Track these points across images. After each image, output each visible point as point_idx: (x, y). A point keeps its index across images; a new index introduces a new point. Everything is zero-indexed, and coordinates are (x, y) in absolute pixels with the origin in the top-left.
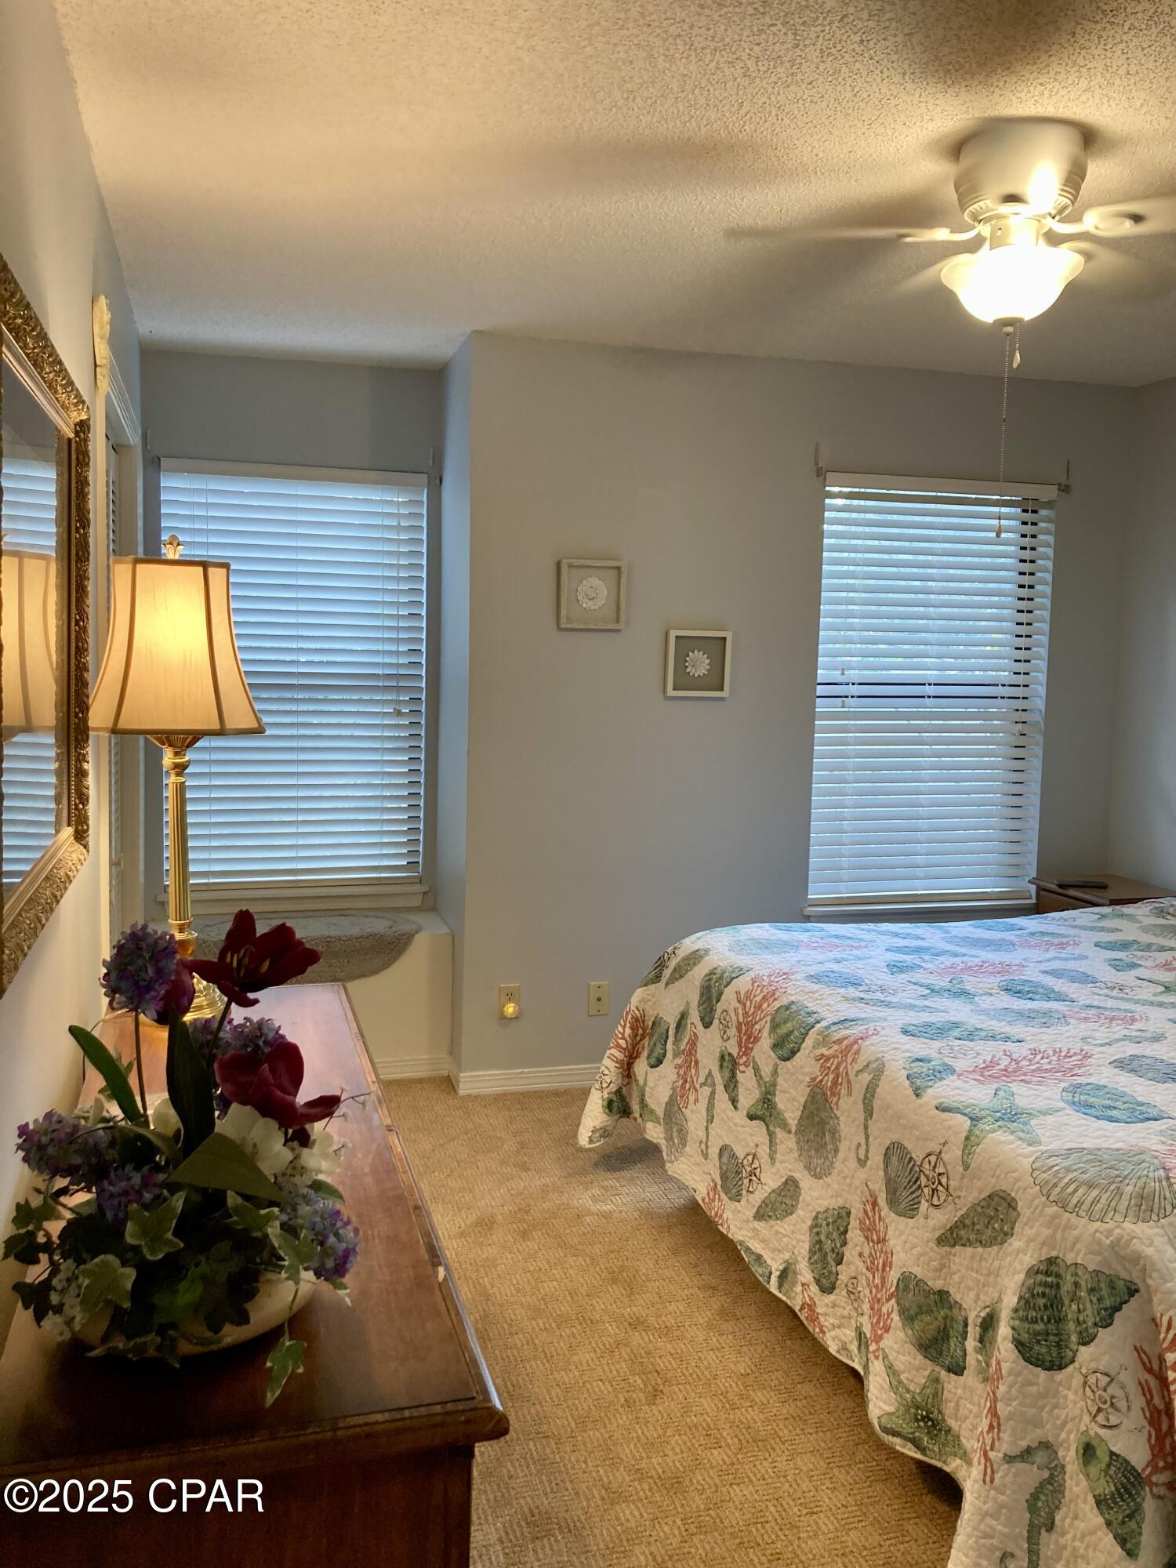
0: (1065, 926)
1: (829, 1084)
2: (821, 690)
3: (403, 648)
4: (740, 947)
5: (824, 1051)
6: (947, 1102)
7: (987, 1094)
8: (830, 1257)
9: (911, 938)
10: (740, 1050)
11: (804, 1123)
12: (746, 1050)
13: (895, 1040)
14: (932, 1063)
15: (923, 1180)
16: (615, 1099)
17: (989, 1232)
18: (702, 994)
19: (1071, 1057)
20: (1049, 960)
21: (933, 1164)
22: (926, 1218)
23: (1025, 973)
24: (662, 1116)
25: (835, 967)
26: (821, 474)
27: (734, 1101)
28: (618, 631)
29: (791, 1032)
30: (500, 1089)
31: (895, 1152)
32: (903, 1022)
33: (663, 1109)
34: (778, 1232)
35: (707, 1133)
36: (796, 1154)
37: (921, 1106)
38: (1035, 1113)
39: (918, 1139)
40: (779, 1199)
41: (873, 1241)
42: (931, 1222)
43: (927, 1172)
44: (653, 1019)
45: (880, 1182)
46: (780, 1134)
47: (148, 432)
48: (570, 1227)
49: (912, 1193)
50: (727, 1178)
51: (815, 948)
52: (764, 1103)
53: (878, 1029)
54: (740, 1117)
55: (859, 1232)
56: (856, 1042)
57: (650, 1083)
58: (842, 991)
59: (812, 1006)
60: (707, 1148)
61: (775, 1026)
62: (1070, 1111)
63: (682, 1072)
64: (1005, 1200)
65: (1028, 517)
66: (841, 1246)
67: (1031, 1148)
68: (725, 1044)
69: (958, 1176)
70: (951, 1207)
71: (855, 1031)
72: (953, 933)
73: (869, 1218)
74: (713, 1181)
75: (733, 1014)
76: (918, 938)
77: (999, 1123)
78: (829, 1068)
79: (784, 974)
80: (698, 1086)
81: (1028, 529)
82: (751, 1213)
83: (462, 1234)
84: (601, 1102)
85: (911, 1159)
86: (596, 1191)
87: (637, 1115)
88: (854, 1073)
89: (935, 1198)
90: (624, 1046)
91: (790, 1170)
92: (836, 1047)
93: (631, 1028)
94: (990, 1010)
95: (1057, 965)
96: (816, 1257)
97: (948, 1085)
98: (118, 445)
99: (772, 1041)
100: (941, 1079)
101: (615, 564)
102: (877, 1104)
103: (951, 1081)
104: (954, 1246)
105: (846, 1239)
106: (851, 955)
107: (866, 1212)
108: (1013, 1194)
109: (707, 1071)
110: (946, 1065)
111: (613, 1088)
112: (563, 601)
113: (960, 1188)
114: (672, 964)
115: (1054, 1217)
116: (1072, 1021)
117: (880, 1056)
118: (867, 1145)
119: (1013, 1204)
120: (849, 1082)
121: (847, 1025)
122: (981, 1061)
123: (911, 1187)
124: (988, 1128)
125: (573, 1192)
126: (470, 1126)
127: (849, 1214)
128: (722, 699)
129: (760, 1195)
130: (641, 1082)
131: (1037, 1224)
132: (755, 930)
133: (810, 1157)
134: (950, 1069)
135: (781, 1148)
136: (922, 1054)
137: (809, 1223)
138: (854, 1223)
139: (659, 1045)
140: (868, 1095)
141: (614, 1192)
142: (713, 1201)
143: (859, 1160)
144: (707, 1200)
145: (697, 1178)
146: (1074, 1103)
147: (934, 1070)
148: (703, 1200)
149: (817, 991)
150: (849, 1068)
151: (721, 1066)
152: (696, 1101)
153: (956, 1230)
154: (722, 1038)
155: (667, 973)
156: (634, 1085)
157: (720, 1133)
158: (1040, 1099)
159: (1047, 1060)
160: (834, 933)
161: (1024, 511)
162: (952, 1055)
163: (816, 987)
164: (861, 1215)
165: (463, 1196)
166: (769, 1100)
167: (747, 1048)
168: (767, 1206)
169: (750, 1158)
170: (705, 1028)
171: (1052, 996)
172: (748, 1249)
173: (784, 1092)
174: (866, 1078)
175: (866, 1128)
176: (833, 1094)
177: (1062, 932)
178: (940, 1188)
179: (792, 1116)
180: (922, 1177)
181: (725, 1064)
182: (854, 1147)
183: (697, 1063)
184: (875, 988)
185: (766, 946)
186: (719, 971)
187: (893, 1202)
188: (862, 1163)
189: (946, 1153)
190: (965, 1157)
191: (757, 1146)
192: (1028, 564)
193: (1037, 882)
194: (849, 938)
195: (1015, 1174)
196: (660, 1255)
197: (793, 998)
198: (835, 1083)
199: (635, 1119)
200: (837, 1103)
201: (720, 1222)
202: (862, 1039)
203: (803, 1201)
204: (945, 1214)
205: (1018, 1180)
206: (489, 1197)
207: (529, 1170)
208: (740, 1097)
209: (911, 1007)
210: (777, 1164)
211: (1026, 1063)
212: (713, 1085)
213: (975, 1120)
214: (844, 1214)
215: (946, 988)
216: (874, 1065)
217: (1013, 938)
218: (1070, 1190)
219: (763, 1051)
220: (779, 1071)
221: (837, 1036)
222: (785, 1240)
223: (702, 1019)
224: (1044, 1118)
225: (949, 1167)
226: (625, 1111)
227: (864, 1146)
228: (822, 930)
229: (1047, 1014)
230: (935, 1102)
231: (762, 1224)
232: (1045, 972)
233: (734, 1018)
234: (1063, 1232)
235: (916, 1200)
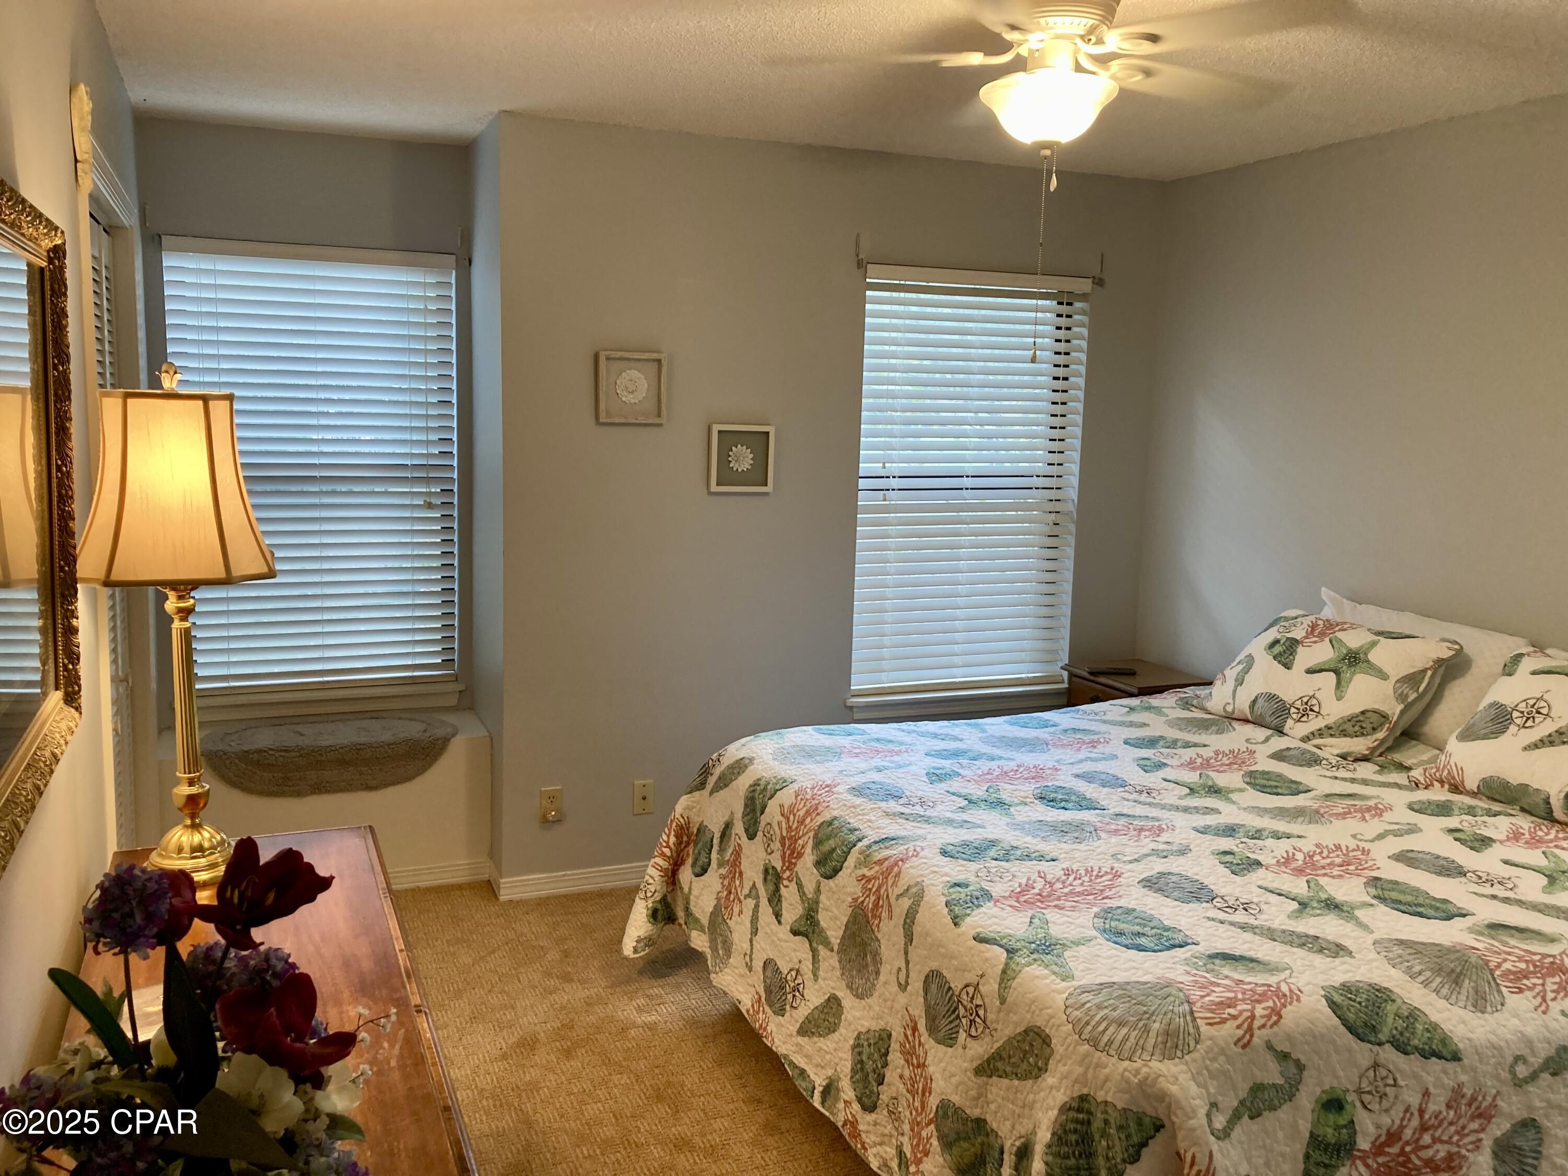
0: (1095, 721)
1: (870, 906)
2: (862, 483)
3: (434, 437)
4: (783, 755)
5: (865, 871)
6: (987, 932)
7: (1022, 923)
8: (871, 1077)
9: (950, 739)
10: (784, 864)
11: (846, 943)
12: (791, 866)
13: (934, 862)
14: (970, 888)
15: (962, 1011)
16: (659, 907)
17: (1024, 1066)
18: (746, 806)
19: (1102, 876)
20: (1081, 761)
21: (971, 995)
22: (965, 1048)
23: (1058, 777)
24: (707, 925)
25: (877, 777)
26: (861, 265)
27: (778, 915)
28: (660, 425)
29: (834, 850)
30: (544, 893)
31: (933, 979)
32: (943, 841)
33: (708, 918)
34: (821, 1049)
35: (752, 945)
36: (838, 973)
37: (959, 935)
38: (1068, 943)
39: (956, 970)
40: (822, 1016)
41: (913, 1065)
42: (970, 1053)
43: (965, 1003)
44: (698, 825)
45: (920, 1008)
46: (823, 951)
47: (147, 207)
48: (614, 1042)
49: (951, 1022)
50: (771, 992)
51: (857, 755)
52: (807, 919)
53: (918, 849)
54: (783, 932)
55: (899, 1054)
56: (896, 864)
57: (695, 892)
58: (883, 805)
59: (854, 822)
60: (751, 960)
61: (818, 843)
62: (1101, 940)
63: (726, 883)
64: (1040, 1036)
65: (1064, 309)
66: (882, 1067)
67: (1064, 984)
68: (769, 857)
69: (995, 1009)
70: (987, 1039)
71: (895, 852)
72: (990, 732)
73: (909, 1043)
74: (757, 993)
75: (776, 828)
76: (956, 739)
77: (1035, 956)
78: (870, 890)
79: (827, 786)
80: (742, 898)
81: (1063, 322)
82: (794, 1029)
83: (504, 1057)
84: (645, 911)
85: (950, 988)
86: (641, 1001)
87: (682, 921)
88: (895, 896)
89: (973, 1029)
90: (669, 854)
91: (833, 988)
92: (877, 868)
93: (676, 836)
94: (1024, 822)
95: (1088, 767)
96: (857, 1077)
97: (985, 913)
98: (110, 227)
99: (815, 857)
100: (979, 906)
101: (655, 356)
102: (917, 929)
103: (988, 908)
104: (991, 1076)
105: (886, 1060)
106: (892, 762)
107: (906, 1036)
108: (1047, 1031)
109: (751, 883)
110: (982, 889)
111: (658, 897)
112: (602, 396)
113: (997, 1022)
114: (717, 772)
115: (1086, 1055)
116: (1103, 835)
117: (919, 880)
118: (907, 971)
119: (1047, 1041)
120: (890, 906)
121: (887, 845)
122: (1017, 885)
123: (950, 1016)
124: (1023, 962)
125: (617, 1003)
126: (511, 935)
127: (890, 1036)
128: (766, 494)
129: (803, 1012)
130: (686, 890)
131: (1070, 1062)
132: (799, 734)
133: (852, 977)
134: (987, 896)
135: (823, 966)
136: (961, 878)
137: (852, 1042)
138: (895, 1046)
139: (704, 854)
140: (908, 921)
141: (659, 1002)
142: (758, 1013)
143: (900, 984)
144: (751, 1011)
145: (741, 990)
146: (1105, 931)
147: (971, 896)
148: (748, 1011)
149: (860, 805)
150: (890, 890)
151: (765, 879)
152: (741, 912)
153: (992, 1062)
154: (766, 851)
155: (712, 781)
156: (679, 892)
157: (764, 946)
158: (1073, 927)
159: (1080, 882)
160: (875, 736)
161: (1059, 303)
162: (989, 879)
163: (858, 801)
164: (902, 1038)
165: (505, 1014)
166: (812, 917)
167: (790, 863)
168: (810, 1022)
169: (794, 973)
170: (750, 839)
171: (1084, 803)
172: (791, 1063)
173: (827, 910)
174: (906, 903)
175: (906, 953)
176: (874, 916)
177: (1092, 728)
178: (977, 1019)
179: (835, 934)
180: (960, 1006)
181: (769, 877)
182: (895, 971)
183: (741, 874)
184: (915, 800)
185: (809, 753)
186: (762, 783)
187: (932, 1029)
188: (903, 987)
189: (983, 985)
190: (1002, 991)
191: (800, 962)
192: (1062, 356)
193: (1070, 669)
194: (890, 741)
195: (1049, 1011)
196: (705, 1067)
197: (835, 813)
198: (876, 905)
199: (680, 925)
200: (878, 926)
201: (764, 1034)
202: (902, 860)
203: (845, 1020)
204: (982, 1046)
205: (1052, 1017)
206: (531, 1013)
207: (572, 980)
208: (784, 912)
209: (950, 822)
210: (820, 980)
211: (1059, 885)
212: (757, 897)
213: (1011, 952)
214: (884, 1037)
215: (983, 798)
216: (914, 890)
217: (1047, 736)
218: (1101, 1028)
219: (806, 866)
220: (822, 888)
221: (878, 856)
222: (828, 1057)
223: (746, 830)
224: (1076, 949)
225: (986, 1000)
226: (669, 918)
227: (904, 971)
228: (864, 733)
229: (1079, 826)
230: (973, 933)
231: (806, 1039)
232: (1077, 776)
233: (778, 832)
234: (1095, 1068)
235: (954, 1030)
